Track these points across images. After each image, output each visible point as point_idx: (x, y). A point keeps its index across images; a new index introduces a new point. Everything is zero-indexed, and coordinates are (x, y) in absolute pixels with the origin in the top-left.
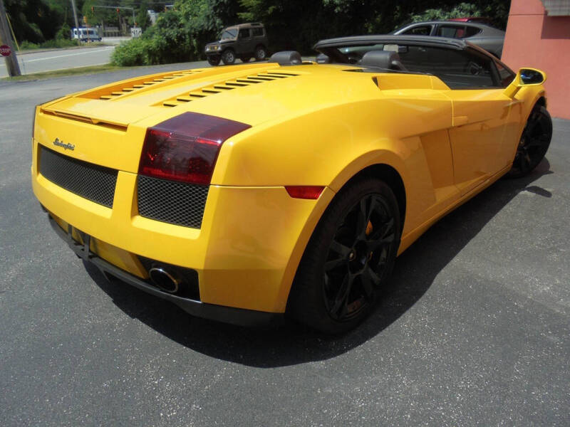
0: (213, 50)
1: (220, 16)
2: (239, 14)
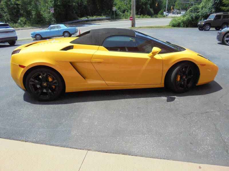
0: (201, 24)
1: (215, 8)
2: (221, 7)
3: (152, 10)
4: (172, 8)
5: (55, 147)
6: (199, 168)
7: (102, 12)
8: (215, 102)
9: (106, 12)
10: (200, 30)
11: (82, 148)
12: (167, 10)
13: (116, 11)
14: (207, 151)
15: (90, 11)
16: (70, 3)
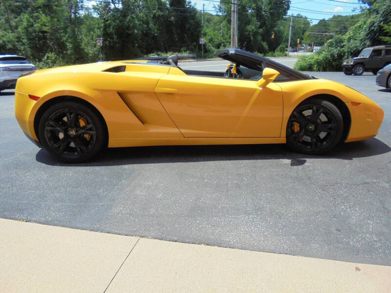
0: (348, 64)
1: (370, 39)
2: (381, 37)
3: (265, 45)
4: (298, 42)
5: (79, 231)
6: (355, 269)
7: (182, 47)
8: (379, 169)
9: (189, 46)
10: (347, 74)
11: (130, 233)
12: (291, 46)
13: (205, 45)
14: (369, 243)
15: (162, 44)
16: (129, 30)
